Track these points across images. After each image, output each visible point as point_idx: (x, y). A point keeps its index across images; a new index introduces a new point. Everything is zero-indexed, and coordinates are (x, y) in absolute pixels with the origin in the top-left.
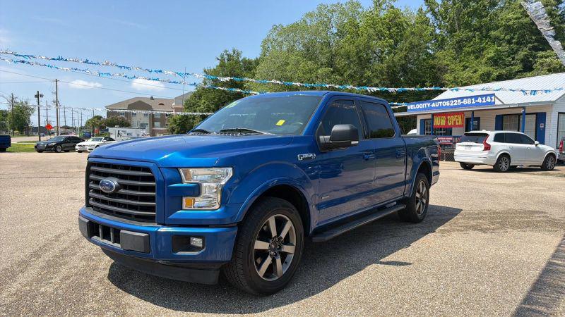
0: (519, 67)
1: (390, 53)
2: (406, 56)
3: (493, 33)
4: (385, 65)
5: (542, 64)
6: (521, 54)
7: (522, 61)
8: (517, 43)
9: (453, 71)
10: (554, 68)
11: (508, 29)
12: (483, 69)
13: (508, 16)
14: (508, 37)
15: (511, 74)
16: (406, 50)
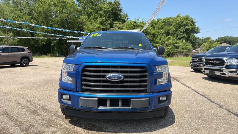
0: (108, 26)
1: (60, 14)
2: (68, 16)
3: (100, 12)
4: (59, 18)
5: (116, 26)
6: (109, 21)
7: (110, 24)
8: (108, 17)
9: (87, 25)
10: (120, 27)
11: (105, 12)
12: (98, 25)
13: (105, 7)
14: (105, 15)
15: (106, 29)
16: (68, 13)
